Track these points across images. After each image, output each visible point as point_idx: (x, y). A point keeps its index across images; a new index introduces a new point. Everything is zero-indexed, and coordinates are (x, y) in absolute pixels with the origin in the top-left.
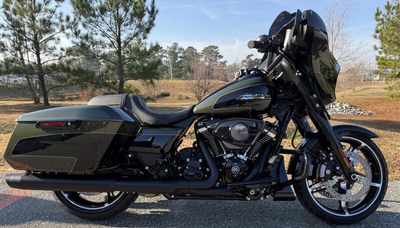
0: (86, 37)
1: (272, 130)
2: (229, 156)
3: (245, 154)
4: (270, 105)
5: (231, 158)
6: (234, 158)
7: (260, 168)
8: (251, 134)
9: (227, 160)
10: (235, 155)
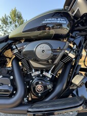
0: (6, 31)
1: (72, 52)
2: (37, 73)
3: (50, 72)
4: (69, 33)
5: (38, 76)
6: (40, 76)
7: (63, 85)
8: (55, 53)
9: (34, 77)
10: (42, 73)
